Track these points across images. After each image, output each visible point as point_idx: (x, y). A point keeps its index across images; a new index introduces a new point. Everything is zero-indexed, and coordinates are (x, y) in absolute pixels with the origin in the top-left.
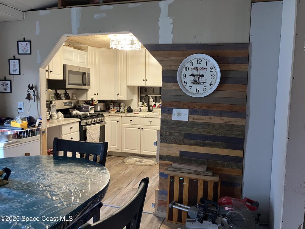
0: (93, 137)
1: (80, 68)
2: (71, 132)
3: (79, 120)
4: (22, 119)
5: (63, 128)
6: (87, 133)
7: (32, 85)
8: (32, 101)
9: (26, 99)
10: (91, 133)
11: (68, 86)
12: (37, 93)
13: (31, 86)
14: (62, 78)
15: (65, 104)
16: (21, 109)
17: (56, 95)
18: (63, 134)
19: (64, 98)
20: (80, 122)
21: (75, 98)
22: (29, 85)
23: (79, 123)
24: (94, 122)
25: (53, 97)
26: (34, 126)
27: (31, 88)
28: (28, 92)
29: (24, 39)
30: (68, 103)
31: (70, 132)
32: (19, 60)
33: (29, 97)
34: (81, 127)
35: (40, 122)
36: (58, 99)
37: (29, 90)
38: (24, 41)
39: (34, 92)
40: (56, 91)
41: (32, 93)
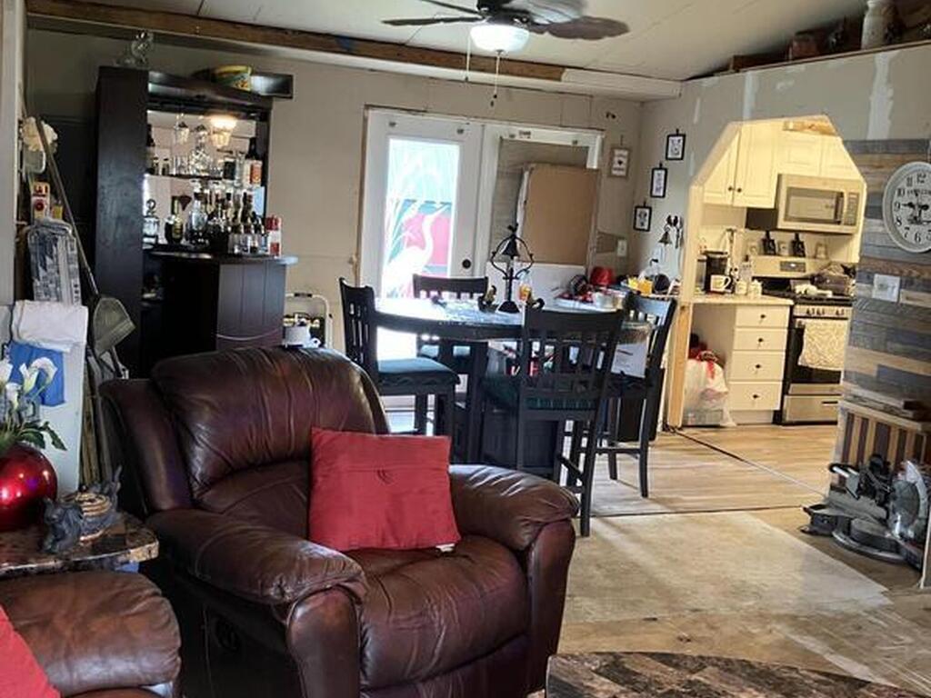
0: (820, 349)
1: (825, 181)
2: (763, 324)
3: (791, 302)
4: (647, 278)
5: (740, 311)
6: (805, 336)
7: (676, 218)
8: (670, 247)
9: (661, 241)
10: (816, 339)
11: (781, 224)
12: (682, 233)
13: (673, 218)
14: (771, 206)
15: (785, 266)
16: (656, 261)
17: (764, 244)
18: (737, 324)
19: (786, 253)
20: (792, 308)
21: (823, 256)
22: (669, 217)
23: (788, 310)
24: (836, 316)
25: (754, 247)
26: (665, 293)
27: (673, 222)
28: (665, 229)
29: (678, 131)
30: (793, 265)
31: (757, 324)
32: (666, 170)
33: (665, 240)
34: (792, 318)
35: (675, 287)
36: (766, 253)
37: (669, 226)
38: (678, 135)
39: (678, 230)
40: (768, 235)
41: (673, 232)
